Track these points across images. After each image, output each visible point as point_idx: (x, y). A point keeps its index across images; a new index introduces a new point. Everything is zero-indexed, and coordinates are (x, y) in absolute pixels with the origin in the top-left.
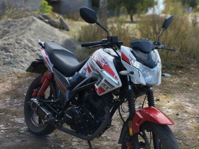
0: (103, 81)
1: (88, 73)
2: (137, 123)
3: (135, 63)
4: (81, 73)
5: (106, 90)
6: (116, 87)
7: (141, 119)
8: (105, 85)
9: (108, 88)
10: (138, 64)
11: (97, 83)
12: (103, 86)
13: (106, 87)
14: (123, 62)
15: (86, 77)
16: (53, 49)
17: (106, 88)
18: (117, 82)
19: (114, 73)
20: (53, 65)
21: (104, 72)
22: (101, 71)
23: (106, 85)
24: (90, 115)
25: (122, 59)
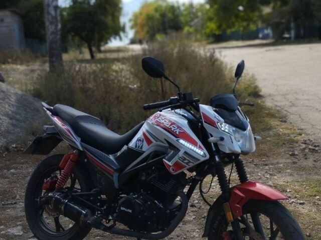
0: (181, 154)
1: (147, 145)
2: (237, 204)
3: (223, 126)
4: (134, 147)
5: (186, 165)
6: (202, 159)
7: (242, 198)
8: (185, 159)
9: (190, 162)
10: (226, 127)
11: (166, 158)
12: (182, 161)
13: (186, 161)
14: (205, 125)
15: (144, 152)
16: (75, 115)
17: (187, 163)
18: (202, 153)
19: (196, 141)
20: (80, 139)
21: (182, 141)
22: (177, 140)
23: (187, 158)
24: (155, 203)
25: (205, 122)
